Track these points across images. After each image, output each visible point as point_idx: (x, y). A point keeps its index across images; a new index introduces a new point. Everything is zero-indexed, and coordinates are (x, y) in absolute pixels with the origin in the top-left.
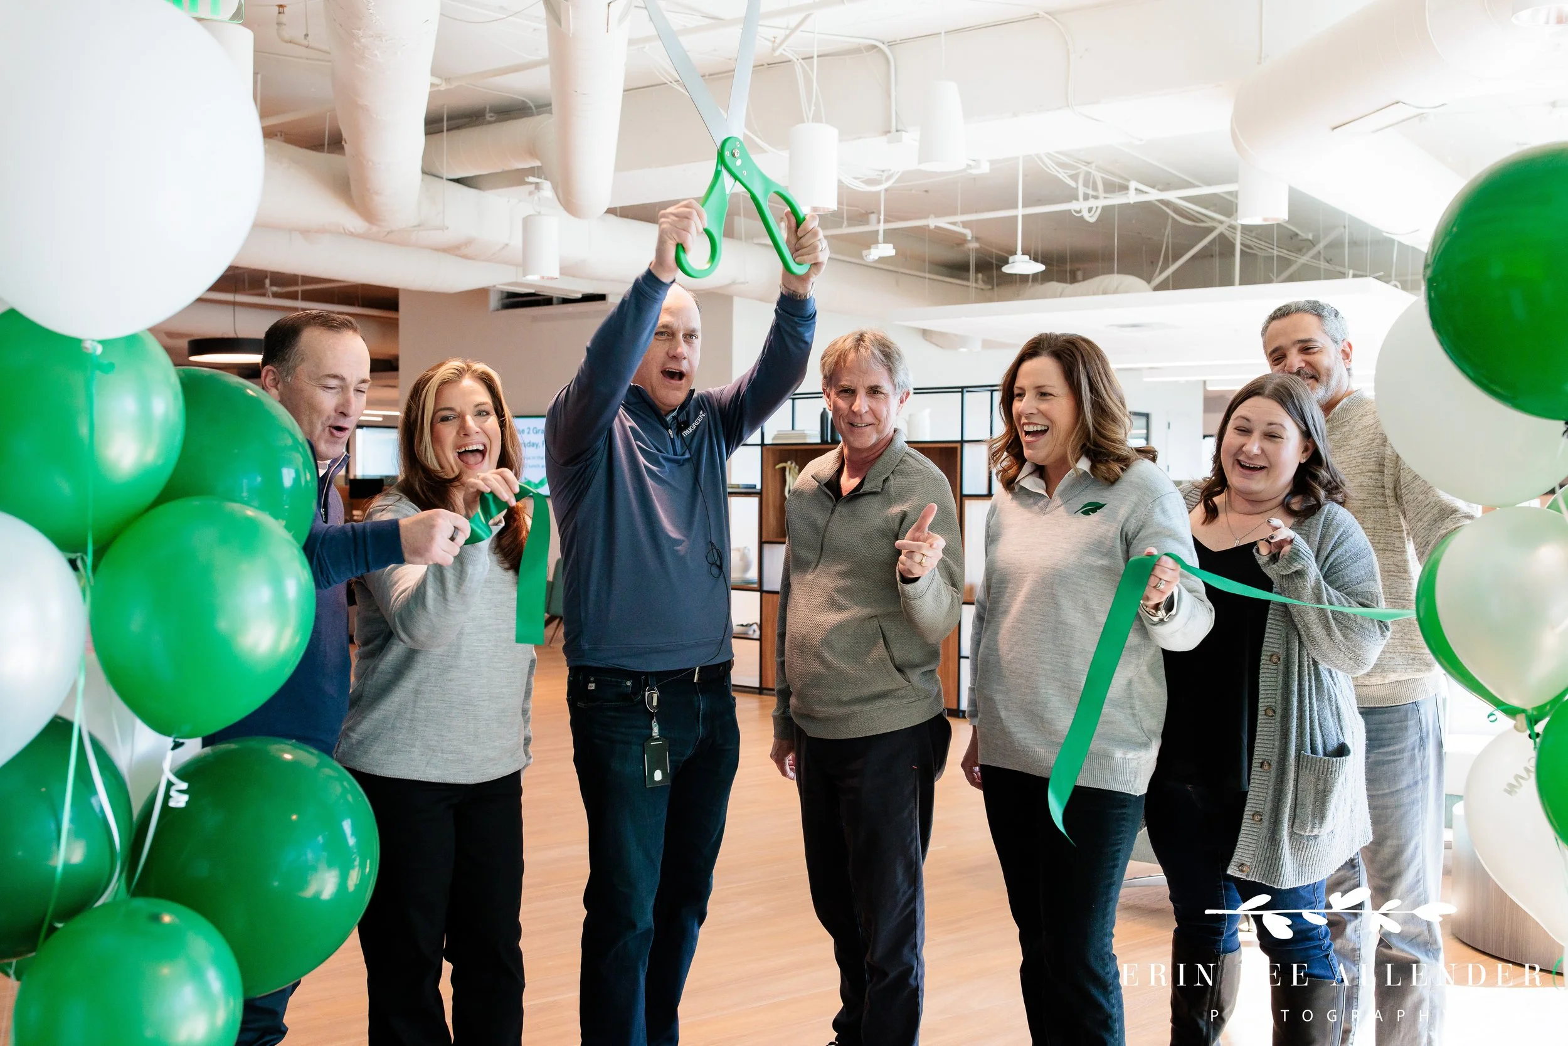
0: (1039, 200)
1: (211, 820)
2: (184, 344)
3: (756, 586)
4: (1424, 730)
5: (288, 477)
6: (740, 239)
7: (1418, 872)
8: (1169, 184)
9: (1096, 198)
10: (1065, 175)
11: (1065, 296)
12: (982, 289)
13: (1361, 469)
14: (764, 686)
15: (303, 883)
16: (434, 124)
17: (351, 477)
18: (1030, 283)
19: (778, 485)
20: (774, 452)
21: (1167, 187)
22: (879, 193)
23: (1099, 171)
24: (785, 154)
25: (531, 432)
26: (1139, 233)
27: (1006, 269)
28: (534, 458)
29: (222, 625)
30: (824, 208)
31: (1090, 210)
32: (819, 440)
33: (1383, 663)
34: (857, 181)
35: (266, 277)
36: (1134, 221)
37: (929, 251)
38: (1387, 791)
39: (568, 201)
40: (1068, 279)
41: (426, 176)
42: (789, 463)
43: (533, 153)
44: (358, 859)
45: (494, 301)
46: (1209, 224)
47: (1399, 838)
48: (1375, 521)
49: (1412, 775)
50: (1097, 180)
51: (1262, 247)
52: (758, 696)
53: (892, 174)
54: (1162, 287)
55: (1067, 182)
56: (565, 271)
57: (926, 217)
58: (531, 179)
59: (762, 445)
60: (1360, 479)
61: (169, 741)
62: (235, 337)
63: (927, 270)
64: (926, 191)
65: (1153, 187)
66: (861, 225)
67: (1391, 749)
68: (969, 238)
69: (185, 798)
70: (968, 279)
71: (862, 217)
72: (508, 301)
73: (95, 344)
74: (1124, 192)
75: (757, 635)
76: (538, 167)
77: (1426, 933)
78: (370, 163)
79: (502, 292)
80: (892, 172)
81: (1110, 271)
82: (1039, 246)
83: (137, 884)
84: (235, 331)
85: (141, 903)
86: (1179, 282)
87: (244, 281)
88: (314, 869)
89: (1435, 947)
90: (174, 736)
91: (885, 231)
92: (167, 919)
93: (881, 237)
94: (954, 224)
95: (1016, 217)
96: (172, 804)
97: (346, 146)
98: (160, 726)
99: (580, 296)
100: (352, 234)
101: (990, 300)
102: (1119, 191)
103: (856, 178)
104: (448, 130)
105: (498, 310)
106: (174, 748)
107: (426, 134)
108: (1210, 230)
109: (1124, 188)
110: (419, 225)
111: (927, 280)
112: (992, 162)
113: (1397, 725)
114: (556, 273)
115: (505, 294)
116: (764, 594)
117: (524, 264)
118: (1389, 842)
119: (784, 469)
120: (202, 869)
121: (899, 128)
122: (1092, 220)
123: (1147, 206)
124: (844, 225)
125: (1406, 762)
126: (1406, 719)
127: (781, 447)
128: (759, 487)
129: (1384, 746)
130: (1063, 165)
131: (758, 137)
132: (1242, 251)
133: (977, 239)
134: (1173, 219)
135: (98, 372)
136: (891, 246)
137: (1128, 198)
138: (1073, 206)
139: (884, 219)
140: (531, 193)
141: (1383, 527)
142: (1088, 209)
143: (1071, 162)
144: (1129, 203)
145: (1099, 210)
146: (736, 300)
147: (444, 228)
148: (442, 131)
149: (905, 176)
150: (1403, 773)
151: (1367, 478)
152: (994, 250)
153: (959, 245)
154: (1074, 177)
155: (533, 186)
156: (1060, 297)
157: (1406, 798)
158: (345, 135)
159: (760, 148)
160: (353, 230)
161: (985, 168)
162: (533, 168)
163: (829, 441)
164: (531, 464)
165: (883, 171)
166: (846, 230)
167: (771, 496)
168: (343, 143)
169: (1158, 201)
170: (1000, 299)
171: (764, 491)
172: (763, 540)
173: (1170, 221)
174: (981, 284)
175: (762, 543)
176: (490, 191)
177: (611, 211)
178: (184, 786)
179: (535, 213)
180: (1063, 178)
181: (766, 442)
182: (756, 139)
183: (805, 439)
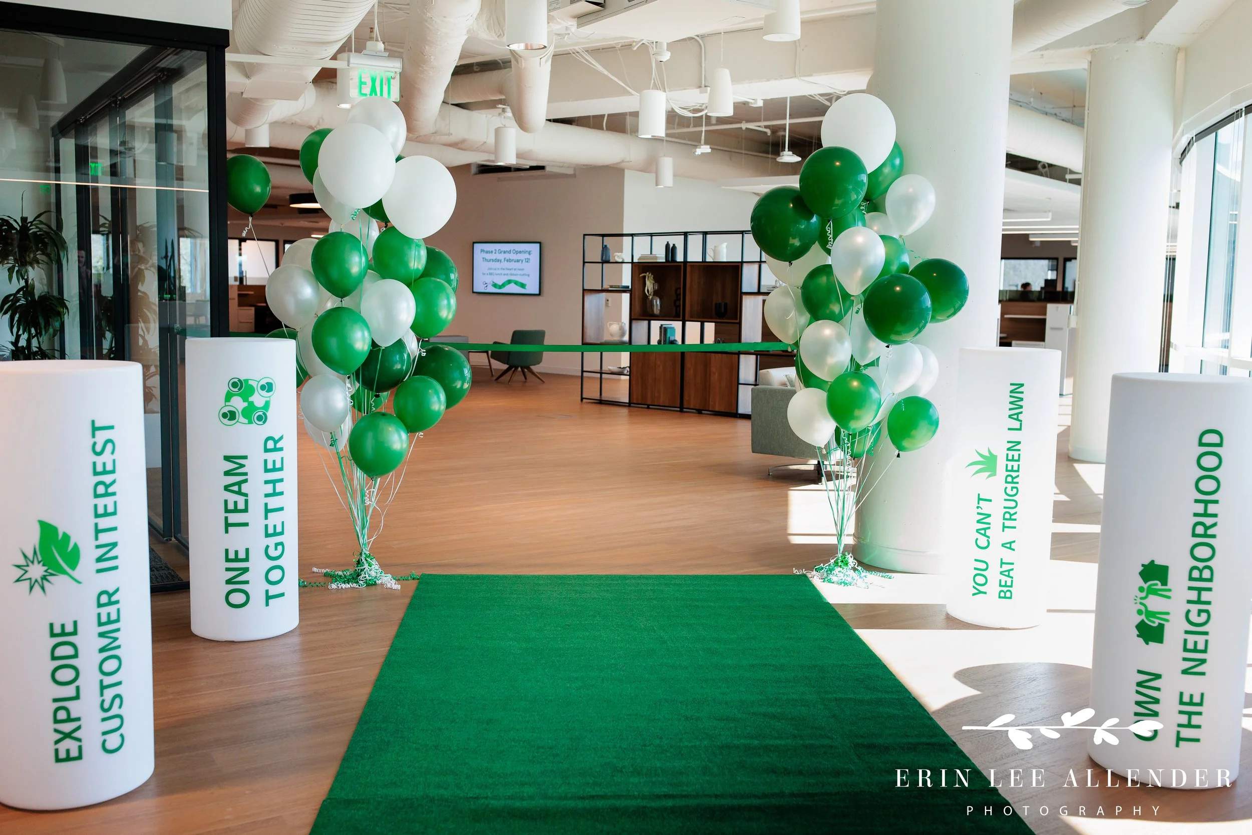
6: (627, 133)
14: (631, 402)
19: (641, 287)
20: (639, 266)
25: (497, 252)
27: (779, 160)
28: (498, 269)
32: (664, 261)
39: (521, 122)
42: (648, 273)
43: (500, 89)
45: (474, 170)
52: (628, 408)
55: (824, 102)
56: (519, 156)
57: (740, 122)
58: (500, 106)
59: (632, 263)
68: (769, 134)
72: (484, 170)
75: (628, 374)
76: (504, 99)
78: (415, 109)
79: (479, 164)
93: (701, 142)
94: (759, 126)
99: (528, 167)
105: (476, 174)
110: (435, 133)
112: (763, 101)
114: (514, 156)
115: (480, 166)
116: (632, 350)
119: (644, 277)
121: (706, 85)
127: (644, 264)
128: (630, 287)
131: (630, 88)
136: (710, 146)
140: (500, 114)
146: (626, 172)
147: (450, 134)
155: (501, 109)
159: (630, 93)
161: (761, 103)
162: (501, 100)
163: (670, 261)
164: (497, 273)
167: (637, 293)
171: (633, 290)
172: (632, 318)
175: (631, 320)
176: (476, 111)
179: (502, 126)
180: (822, 101)
181: (634, 261)
182: (628, 89)
183: (656, 259)
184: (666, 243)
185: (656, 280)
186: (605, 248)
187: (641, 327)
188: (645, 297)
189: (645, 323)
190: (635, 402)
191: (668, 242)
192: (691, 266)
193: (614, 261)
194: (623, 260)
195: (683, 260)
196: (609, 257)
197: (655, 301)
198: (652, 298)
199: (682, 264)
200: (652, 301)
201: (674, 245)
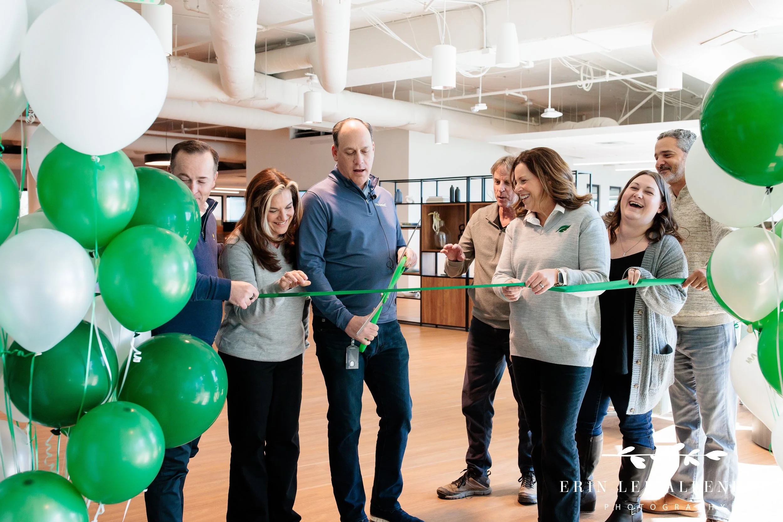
0: (562, 80)
1: (152, 368)
2: (142, 156)
3: (418, 273)
4: (727, 338)
5: (188, 216)
6: (412, 102)
7: (723, 406)
8: (628, 71)
9: (590, 79)
10: (573, 67)
11: (575, 129)
12: (534, 125)
13: (696, 213)
14: (423, 322)
15: (194, 398)
16: (260, 48)
17: (224, 221)
18: (557, 122)
19: (429, 224)
20: (427, 207)
21: (627, 72)
22: (479, 78)
23: (591, 65)
24: (431, 60)
26: (614, 96)
27: (543, 115)
29: (156, 282)
30: (449, 87)
31: (587, 85)
32: (449, 201)
33: (707, 306)
34: (468, 73)
35: (182, 123)
36: (610, 90)
37: (505, 106)
38: (709, 367)
39: (325, 85)
40: (577, 120)
41: (256, 73)
42: (435, 212)
43: (308, 60)
44: (218, 388)
45: (292, 134)
46: (649, 91)
47: (714, 390)
48: (702, 238)
49: (720, 360)
50: (591, 71)
51: (677, 102)
52: (419, 327)
53: (485, 69)
54: (624, 123)
55: (574, 70)
56: (325, 119)
57: (504, 90)
58: (308, 74)
59: (422, 204)
60: (696, 218)
61: (133, 333)
62: (167, 153)
63: (505, 115)
64: (505, 77)
65: (619, 73)
66: (473, 94)
67: (710, 347)
68: (526, 100)
69: (140, 358)
70: (527, 120)
71: (473, 90)
72: (299, 134)
73: (97, 157)
74: (604, 76)
75: (419, 297)
76: (311, 68)
77: (727, 436)
78: (229, 68)
79: (296, 130)
80: (485, 67)
81: (596, 116)
82: (561, 103)
83: (120, 395)
84: (167, 150)
85: (123, 404)
86: (633, 120)
87: (171, 126)
88: (199, 391)
89: (731, 443)
90: (135, 331)
91: (482, 97)
92: (132, 410)
93: (480, 100)
94: (519, 93)
95: (548, 89)
96: (134, 361)
97: (218, 60)
98: (129, 327)
100: (222, 102)
101: (538, 131)
102: (601, 75)
103: (467, 71)
104: (267, 51)
105: (294, 138)
106: (135, 337)
107: (256, 53)
108: (649, 94)
109: (604, 74)
110: (254, 98)
111: (505, 121)
112: (535, 62)
113: (713, 335)
114: (320, 120)
115: (297, 131)
116: (422, 277)
117: (305, 116)
118: (709, 392)
119: (432, 216)
120: (149, 390)
121: (487, 46)
122: (588, 90)
123: (617, 83)
124: (463, 95)
125: (718, 353)
126: (718, 333)
127: (431, 205)
128: (420, 224)
129: (707, 346)
130: (573, 63)
131: (419, 52)
132: (665, 103)
133: (531, 100)
134: (630, 89)
135: (98, 170)
136: (485, 104)
137: (605, 78)
138: (578, 83)
139: (482, 90)
140: (308, 81)
141: (706, 241)
142: (586, 84)
143: (577, 61)
144: (606, 82)
145: (591, 85)
146: (410, 132)
147: (266, 99)
148: (265, 51)
149: (492, 69)
150: (716, 358)
151: (699, 217)
152: (539, 106)
153: (522, 103)
154: (579, 69)
155: (309, 78)
156: (572, 128)
157: (717, 371)
158: (217, 55)
159: (419, 57)
160: (222, 101)
161: (531, 65)
162: (309, 68)
163: (454, 201)
165: (481, 67)
166: (464, 97)
167: (426, 230)
168: (216, 58)
169: (622, 80)
170: (543, 130)
171: (423, 227)
172: (422, 250)
173: (628, 89)
174: (533, 123)
175: (421, 252)
176: (288, 80)
177: (346, 89)
178: (140, 353)
179: (310, 91)
180: (572, 69)
181: (423, 202)
182: (417, 52)
183: (442, 201)
184: (451, 186)
185: (442, 218)
186: (397, 192)
187: (429, 257)
188: (433, 233)
189: (434, 254)
190: (426, 322)
191: (452, 186)
192: (473, 206)
193: (406, 203)
194: (413, 201)
195: (466, 201)
196: (401, 200)
197: (441, 236)
198: (439, 233)
199: (465, 204)
200: (438, 236)
201: (457, 188)
